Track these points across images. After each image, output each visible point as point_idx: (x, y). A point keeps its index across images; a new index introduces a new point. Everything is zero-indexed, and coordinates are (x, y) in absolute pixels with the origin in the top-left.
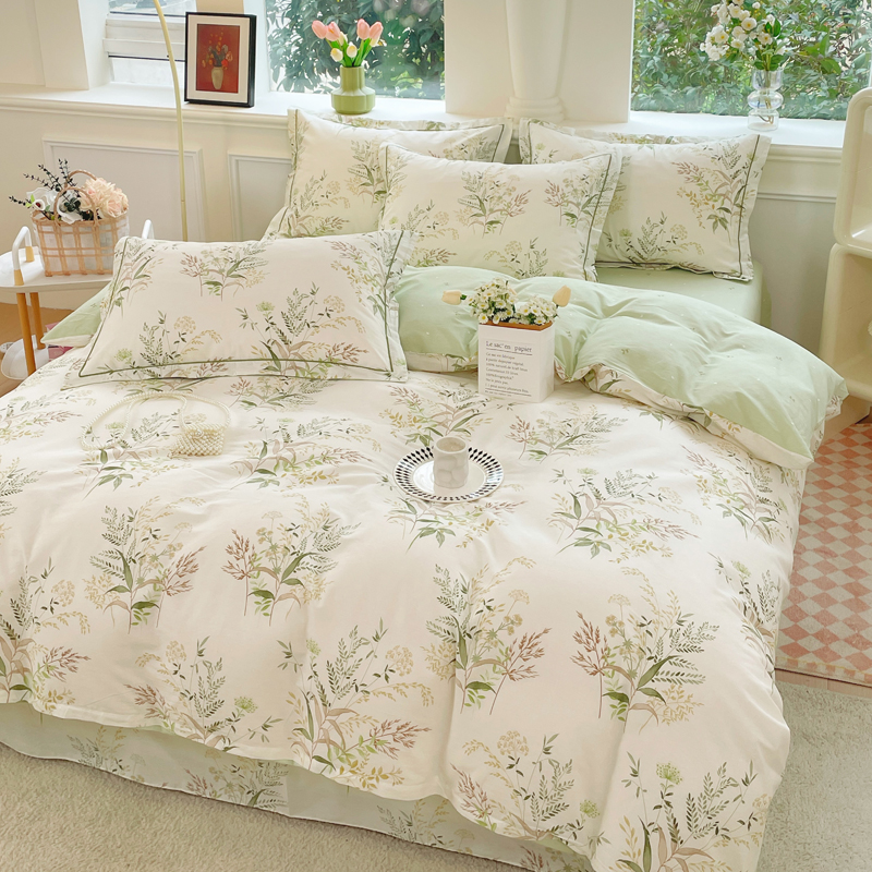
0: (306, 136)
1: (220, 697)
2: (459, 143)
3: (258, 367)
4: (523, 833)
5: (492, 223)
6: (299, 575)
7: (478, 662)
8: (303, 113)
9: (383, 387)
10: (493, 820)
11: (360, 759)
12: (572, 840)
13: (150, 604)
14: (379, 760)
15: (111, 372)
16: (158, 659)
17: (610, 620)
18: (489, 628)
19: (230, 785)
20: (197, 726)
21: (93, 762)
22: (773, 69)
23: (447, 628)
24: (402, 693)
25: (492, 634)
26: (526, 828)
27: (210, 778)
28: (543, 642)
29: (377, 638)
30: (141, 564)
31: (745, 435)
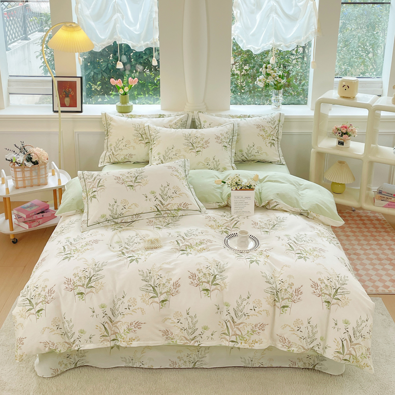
0: (112, 123)
1: (196, 327)
2: (174, 122)
3: (153, 215)
4: (303, 350)
5: (198, 152)
6: (217, 282)
7: (283, 299)
8: (107, 113)
9: (201, 217)
10: (293, 349)
11: (248, 338)
12: (318, 349)
13: (166, 300)
14: (255, 337)
15: (99, 223)
16: (170, 319)
17: (319, 279)
18: (284, 288)
19: (185, 362)
20: (186, 339)
21: (131, 365)
22: (280, 89)
23: (271, 290)
24: (260, 314)
25: (286, 290)
26: (304, 349)
27: (178, 361)
28: (302, 290)
29: (248, 298)
30: (159, 287)
31: (322, 218)
